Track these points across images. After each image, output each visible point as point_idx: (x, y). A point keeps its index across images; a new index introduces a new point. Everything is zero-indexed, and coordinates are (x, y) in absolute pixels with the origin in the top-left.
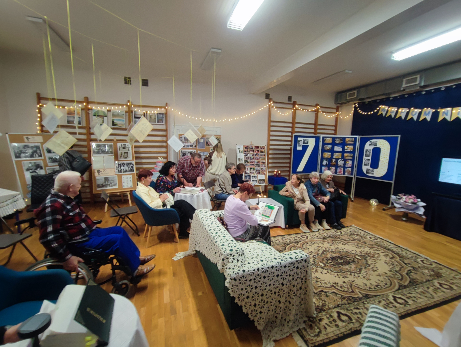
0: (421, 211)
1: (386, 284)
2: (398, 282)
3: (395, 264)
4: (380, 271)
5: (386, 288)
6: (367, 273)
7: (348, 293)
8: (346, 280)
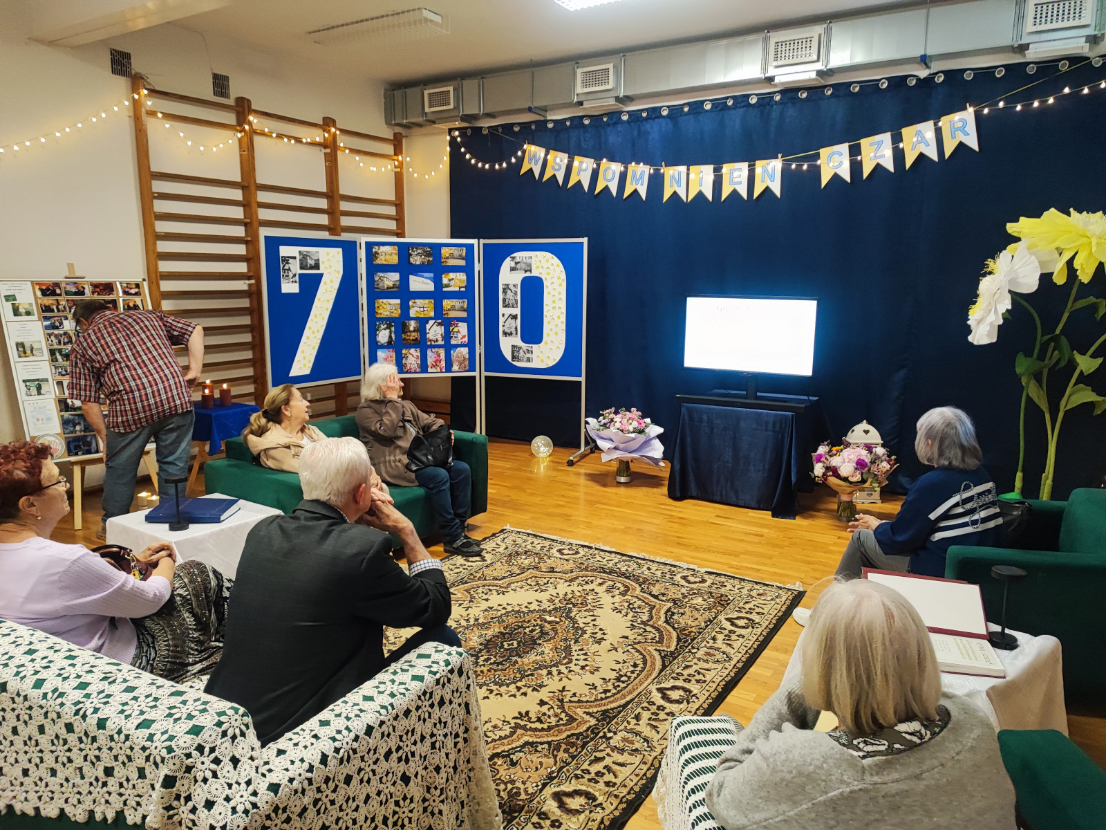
0: (657, 450)
1: (635, 665)
2: (656, 650)
3: (636, 606)
4: (612, 638)
5: (638, 675)
6: (585, 654)
7: (564, 728)
8: (544, 694)
